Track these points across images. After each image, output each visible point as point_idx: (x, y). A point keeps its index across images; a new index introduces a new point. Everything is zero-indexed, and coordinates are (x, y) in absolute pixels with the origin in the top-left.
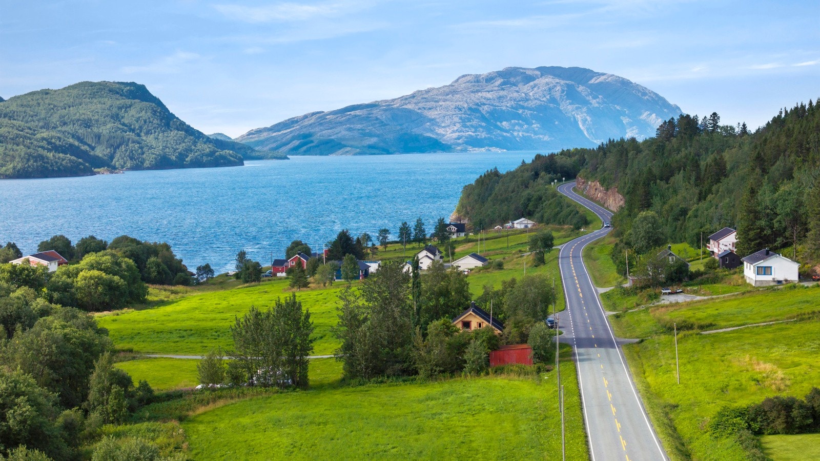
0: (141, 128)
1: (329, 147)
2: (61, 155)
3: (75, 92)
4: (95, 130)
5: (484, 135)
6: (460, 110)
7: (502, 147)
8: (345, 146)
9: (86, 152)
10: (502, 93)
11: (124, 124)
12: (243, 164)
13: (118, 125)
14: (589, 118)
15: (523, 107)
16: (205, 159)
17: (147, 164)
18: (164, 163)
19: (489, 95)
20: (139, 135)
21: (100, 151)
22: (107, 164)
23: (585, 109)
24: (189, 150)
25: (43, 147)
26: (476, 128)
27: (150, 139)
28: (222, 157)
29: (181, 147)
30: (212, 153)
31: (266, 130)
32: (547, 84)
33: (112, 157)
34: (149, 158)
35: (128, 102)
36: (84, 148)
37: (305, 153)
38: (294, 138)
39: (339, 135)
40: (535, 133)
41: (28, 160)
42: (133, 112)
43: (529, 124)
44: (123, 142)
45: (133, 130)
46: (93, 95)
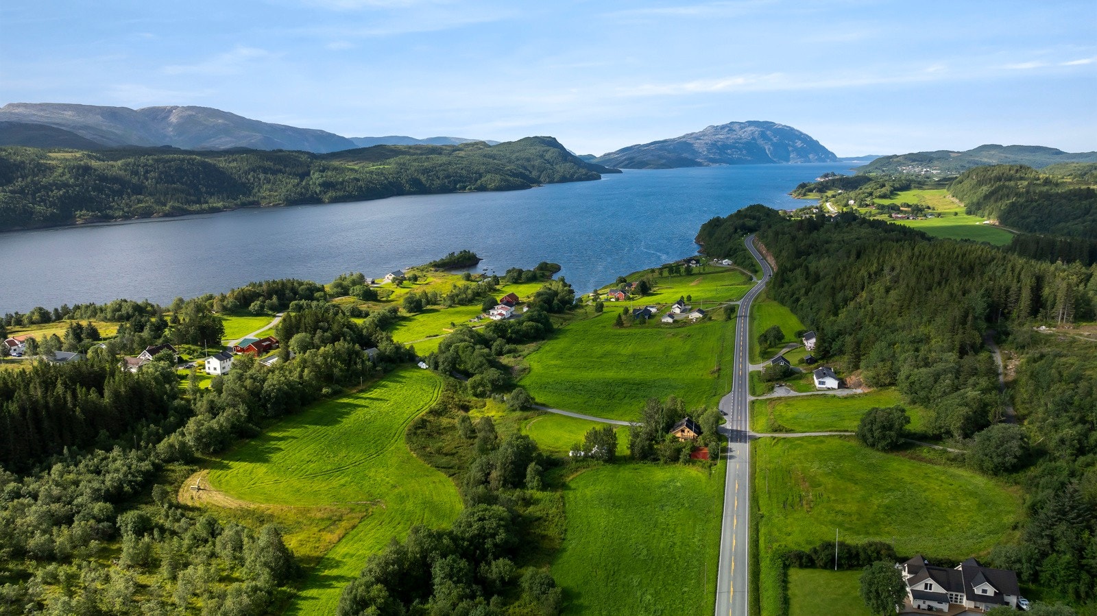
0: (553, 162)
1: (641, 165)
2: (516, 179)
3: (523, 143)
4: (532, 163)
5: (718, 157)
6: (707, 144)
7: (727, 163)
8: (650, 164)
9: (527, 176)
10: (728, 135)
11: (546, 160)
12: (600, 178)
13: (542, 160)
14: (771, 148)
15: (738, 143)
16: (583, 177)
17: (555, 180)
18: (564, 180)
19: (722, 137)
20: (552, 165)
21: (534, 174)
22: (536, 182)
23: (769, 143)
24: (575, 172)
25: (509, 175)
26: (715, 153)
27: (557, 167)
28: (592, 175)
29: (572, 171)
30: (586, 174)
31: (612, 153)
32: (751, 130)
33: (539, 177)
34: (557, 177)
35: (548, 148)
36: (527, 173)
37: (631, 168)
38: (625, 159)
39: (648, 159)
40: (744, 156)
41: (501, 182)
42: (549, 153)
43: (742, 151)
44: (545, 169)
45: (549, 163)
46: (532, 145)
